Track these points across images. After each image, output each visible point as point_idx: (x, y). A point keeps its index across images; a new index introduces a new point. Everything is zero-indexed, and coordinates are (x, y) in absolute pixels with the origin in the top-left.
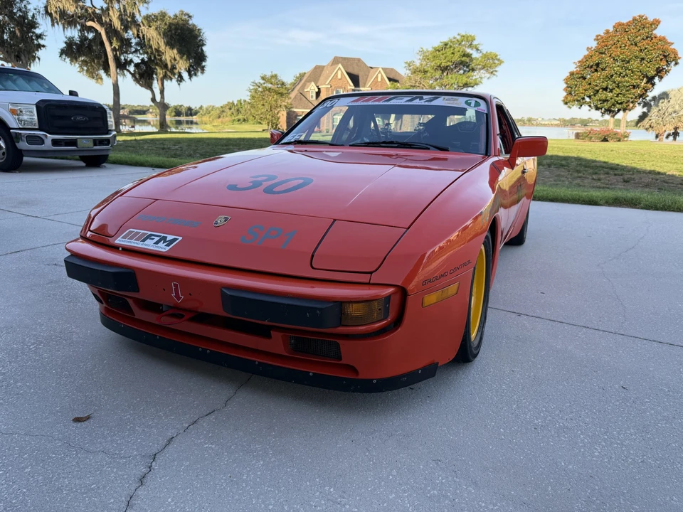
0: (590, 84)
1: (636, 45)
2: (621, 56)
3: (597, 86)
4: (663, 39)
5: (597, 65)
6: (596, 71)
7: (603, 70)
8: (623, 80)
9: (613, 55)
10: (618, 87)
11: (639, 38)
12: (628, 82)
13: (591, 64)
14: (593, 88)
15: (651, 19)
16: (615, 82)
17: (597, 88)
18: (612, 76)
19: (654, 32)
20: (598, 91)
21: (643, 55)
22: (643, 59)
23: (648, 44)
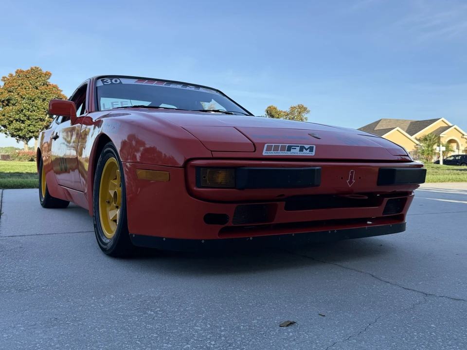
0: (4, 115)
1: (37, 88)
2: (28, 96)
3: (10, 117)
4: (55, 87)
5: (9, 100)
6: (7, 105)
7: (14, 105)
8: (32, 114)
9: (20, 94)
10: (28, 119)
11: (38, 83)
12: (36, 116)
13: (3, 99)
14: (7, 119)
15: (44, 71)
16: (25, 116)
17: (11, 119)
18: (22, 110)
19: (48, 81)
20: (12, 122)
21: (44, 96)
22: (44, 100)
23: (46, 89)
